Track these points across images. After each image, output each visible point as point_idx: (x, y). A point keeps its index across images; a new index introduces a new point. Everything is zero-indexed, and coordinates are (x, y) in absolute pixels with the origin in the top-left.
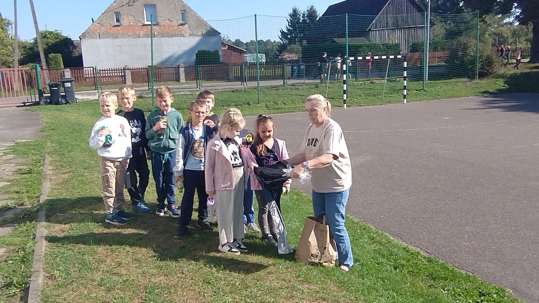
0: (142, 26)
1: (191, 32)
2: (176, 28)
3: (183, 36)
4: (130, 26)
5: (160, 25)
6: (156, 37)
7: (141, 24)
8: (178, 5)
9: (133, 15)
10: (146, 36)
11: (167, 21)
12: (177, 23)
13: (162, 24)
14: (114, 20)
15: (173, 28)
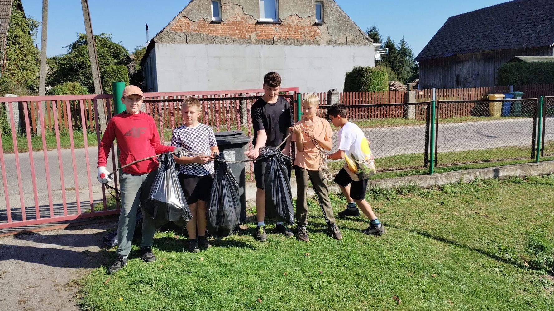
0: (255, 24)
1: (329, 38)
2: (307, 29)
3: (318, 44)
4: (235, 23)
5: (282, 25)
6: (276, 44)
7: (253, 22)
9: (242, 4)
10: (260, 42)
11: (294, 18)
12: (309, 21)
13: (286, 23)
14: (210, 14)
15: (302, 31)
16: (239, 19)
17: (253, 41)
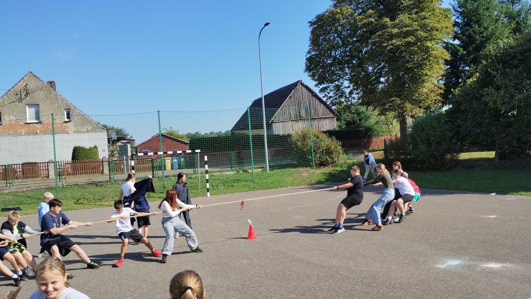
1: (75, 129)
2: (59, 125)
3: (67, 133)
4: (11, 125)
5: (43, 124)
6: (38, 135)
8: (63, 103)
9: (15, 114)
10: (28, 134)
11: (50, 119)
12: (62, 120)
13: (45, 123)
15: (56, 126)
16: (13, 122)
17: (23, 134)
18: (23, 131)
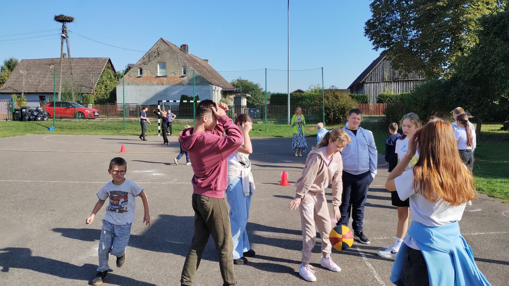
0: (156, 77)
1: (189, 82)
3: (184, 85)
4: (148, 77)
5: (167, 77)
6: (164, 85)
7: (155, 76)
8: (181, 62)
9: (150, 69)
10: (158, 84)
11: (173, 74)
12: (179, 75)
13: (169, 76)
14: (138, 73)
15: (176, 79)
16: (149, 75)
17: (155, 84)
18: (155, 82)
